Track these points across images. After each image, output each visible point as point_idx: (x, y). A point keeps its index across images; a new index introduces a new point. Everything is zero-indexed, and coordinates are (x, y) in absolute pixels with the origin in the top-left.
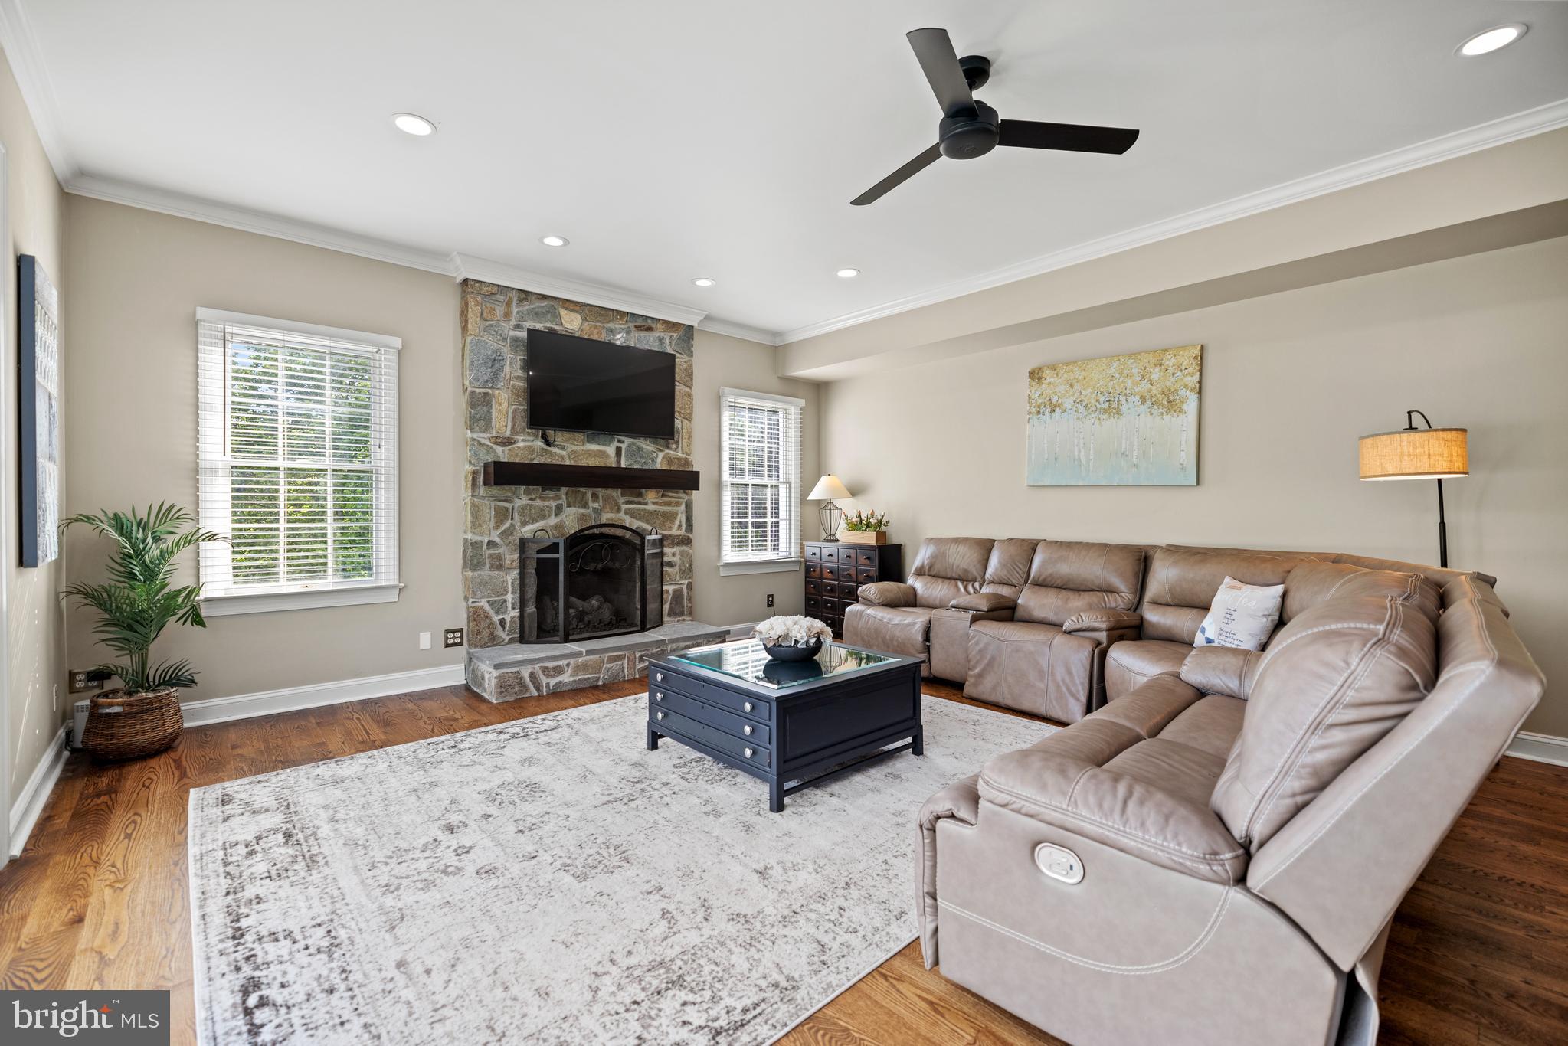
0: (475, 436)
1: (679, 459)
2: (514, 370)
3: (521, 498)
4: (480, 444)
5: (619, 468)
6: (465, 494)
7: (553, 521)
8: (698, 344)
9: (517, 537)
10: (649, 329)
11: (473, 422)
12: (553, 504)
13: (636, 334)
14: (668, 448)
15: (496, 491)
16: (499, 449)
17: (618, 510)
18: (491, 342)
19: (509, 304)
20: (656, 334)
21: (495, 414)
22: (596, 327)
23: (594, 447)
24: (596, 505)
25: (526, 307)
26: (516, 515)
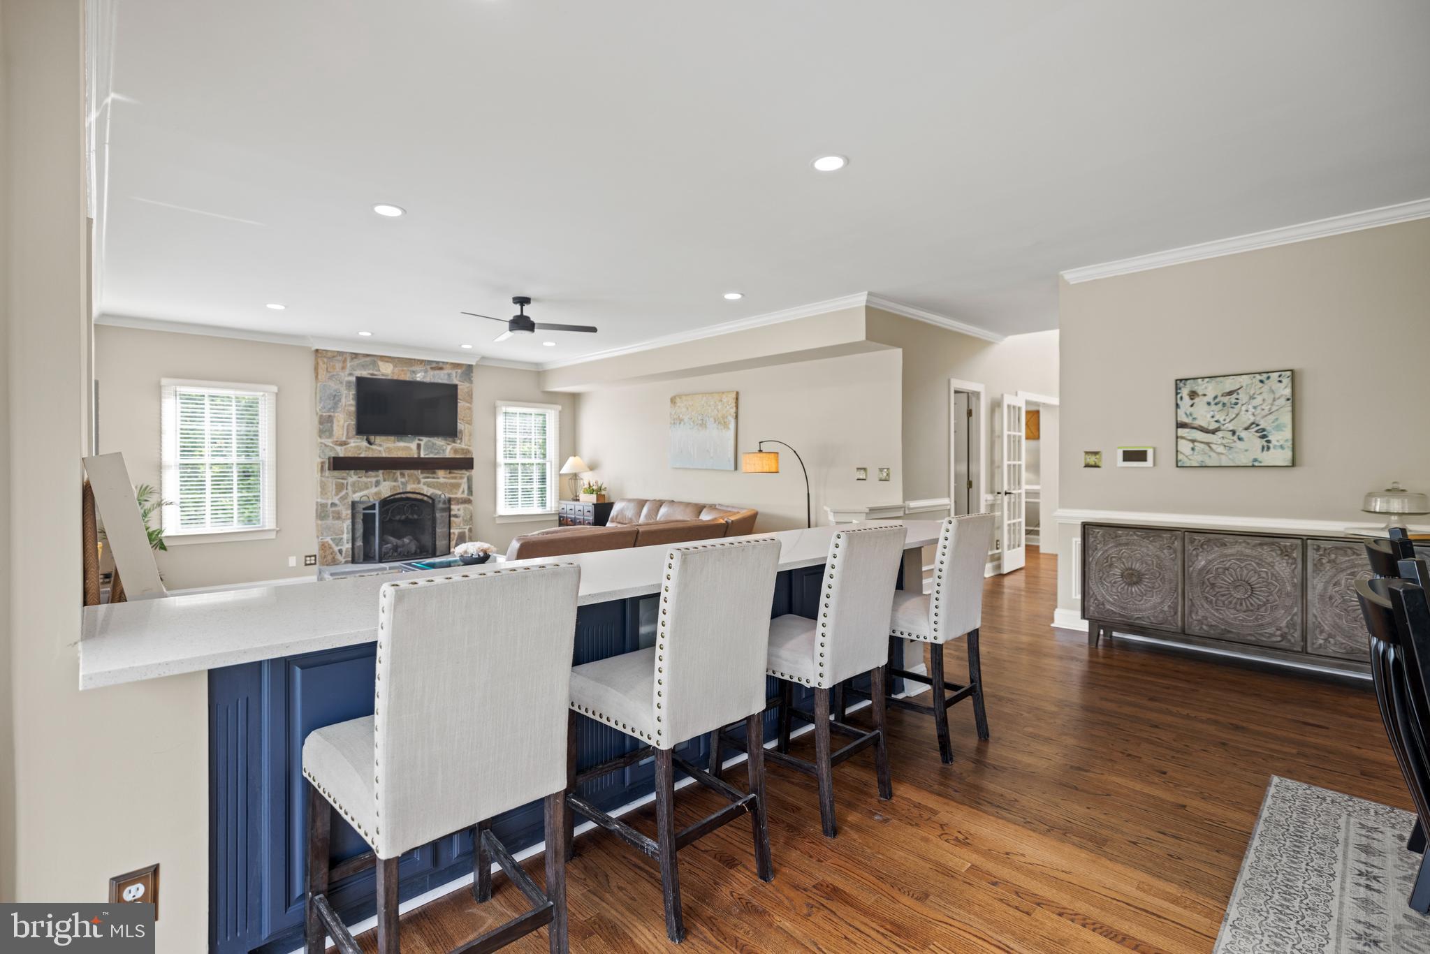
0: (323, 441)
1: (463, 449)
2: (348, 401)
3: (352, 477)
4: (326, 445)
5: (419, 458)
6: (317, 475)
7: (374, 490)
8: (477, 376)
9: (349, 501)
10: (441, 369)
11: (321, 433)
12: (374, 480)
13: (431, 373)
14: (454, 442)
15: (336, 473)
16: (338, 448)
17: (419, 483)
18: (333, 385)
19: (345, 361)
20: (445, 372)
21: (335, 428)
22: (403, 370)
23: (402, 444)
24: (403, 480)
25: (356, 362)
26: (349, 487)
